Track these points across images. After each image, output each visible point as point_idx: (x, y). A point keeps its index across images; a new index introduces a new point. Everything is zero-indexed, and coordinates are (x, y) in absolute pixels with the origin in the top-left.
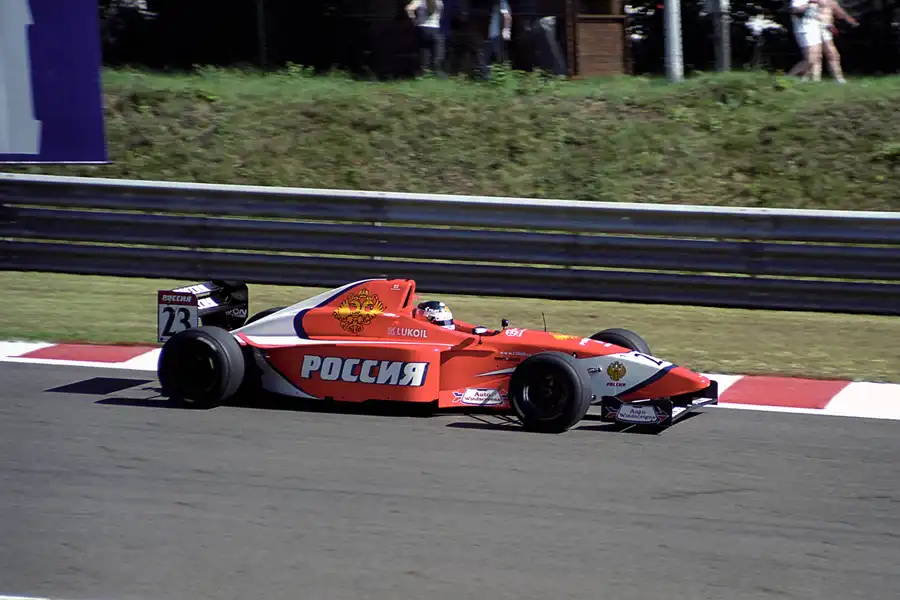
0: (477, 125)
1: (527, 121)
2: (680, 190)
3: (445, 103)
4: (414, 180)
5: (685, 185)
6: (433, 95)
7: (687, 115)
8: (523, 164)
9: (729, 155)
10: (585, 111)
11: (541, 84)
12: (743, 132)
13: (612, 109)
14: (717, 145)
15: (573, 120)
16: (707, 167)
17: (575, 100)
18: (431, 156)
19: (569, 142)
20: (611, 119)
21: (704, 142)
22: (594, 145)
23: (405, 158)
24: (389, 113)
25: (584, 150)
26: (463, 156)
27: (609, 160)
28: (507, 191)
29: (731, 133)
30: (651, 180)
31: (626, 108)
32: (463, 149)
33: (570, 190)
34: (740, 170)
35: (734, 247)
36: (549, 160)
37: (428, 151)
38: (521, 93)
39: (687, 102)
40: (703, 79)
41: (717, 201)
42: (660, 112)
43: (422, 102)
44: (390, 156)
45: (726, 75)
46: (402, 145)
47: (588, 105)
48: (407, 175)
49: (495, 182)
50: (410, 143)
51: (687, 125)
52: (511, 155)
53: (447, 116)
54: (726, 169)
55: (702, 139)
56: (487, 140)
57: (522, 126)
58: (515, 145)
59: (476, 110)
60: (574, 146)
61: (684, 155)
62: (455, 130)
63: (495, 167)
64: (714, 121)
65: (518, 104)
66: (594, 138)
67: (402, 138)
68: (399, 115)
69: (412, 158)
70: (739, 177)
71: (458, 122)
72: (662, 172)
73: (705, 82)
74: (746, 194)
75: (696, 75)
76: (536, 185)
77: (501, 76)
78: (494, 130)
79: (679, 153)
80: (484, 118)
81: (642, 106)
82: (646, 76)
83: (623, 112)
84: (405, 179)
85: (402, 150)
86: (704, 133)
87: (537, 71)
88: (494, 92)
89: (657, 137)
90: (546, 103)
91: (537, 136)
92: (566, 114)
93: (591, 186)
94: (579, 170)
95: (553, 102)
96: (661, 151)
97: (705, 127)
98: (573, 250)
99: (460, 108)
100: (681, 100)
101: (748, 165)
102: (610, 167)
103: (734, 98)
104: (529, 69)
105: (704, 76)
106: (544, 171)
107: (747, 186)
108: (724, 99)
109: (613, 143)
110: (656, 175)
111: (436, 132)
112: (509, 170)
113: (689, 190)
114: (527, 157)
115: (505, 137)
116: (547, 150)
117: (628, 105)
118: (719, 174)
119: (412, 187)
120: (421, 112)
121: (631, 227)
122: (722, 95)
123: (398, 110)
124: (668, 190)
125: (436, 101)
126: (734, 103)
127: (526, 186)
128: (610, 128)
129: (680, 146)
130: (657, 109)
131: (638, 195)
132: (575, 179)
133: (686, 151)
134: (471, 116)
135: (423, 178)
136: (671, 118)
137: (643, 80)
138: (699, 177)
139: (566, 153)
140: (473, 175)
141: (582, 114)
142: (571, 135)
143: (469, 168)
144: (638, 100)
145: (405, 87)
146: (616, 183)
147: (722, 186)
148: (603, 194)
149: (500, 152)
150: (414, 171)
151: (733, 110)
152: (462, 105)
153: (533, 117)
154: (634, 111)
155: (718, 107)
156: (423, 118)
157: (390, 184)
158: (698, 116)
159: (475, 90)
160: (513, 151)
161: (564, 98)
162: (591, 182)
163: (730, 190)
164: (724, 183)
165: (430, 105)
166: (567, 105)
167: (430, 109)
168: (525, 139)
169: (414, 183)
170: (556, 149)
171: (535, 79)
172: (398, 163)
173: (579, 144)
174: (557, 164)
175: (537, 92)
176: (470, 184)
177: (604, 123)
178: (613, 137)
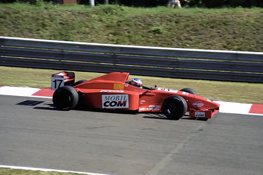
0: (33, 18)
1: (48, 17)
2: (93, 39)
3: (23, 11)
4: (13, 33)
5: (95, 37)
6: (19, 8)
7: (96, 17)
8: (47, 30)
9: (107, 29)
10: (65, 14)
11: (52, 6)
12: (112, 22)
13: (73, 14)
14: (104, 26)
15: (62, 17)
16: (101, 32)
17: (63, 11)
18: (19, 26)
19: (60, 23)
20: (73, 17)
21: (101, 25)
22: (68, 25)
23: (10, 27)
24: (6, 13)
25: (65, 26)
26: (28, 27)
27: (73, 29)
28: (42, 37)
29: (108, 22)
30: (85, 35)
31: (77, 14)
32: (28, 25)
33: (61, 38)
34: (111, 33)
35: (109, 56)
36: (55, 29)
37: (18, 25)
38: (46, 8)
39: (96, 13)
40: (100, 6)
41: (104, 42)
42: (87, 16)
43: (15, 10)
44: (6, 26)
45: (107, 5)
46: (10, 22)
47: (66, 13)
48: (11, 32)
49: (38, 35)
50: (12, 22)
51: (96, 20)
52: (43, 27)
53: (24, 14)
54: (107, 33)
55: (100, 24)
56: (36, 22)
57: (46, 18)
58: (44, 24)
59: (32, 13)
60: (62, 25)
61: (95, 28)
62: (26, 19)
63: (38, 30)
64: (103, 19)
65: (45, 11)
66: (69, 23)
67: (9, 21)
68: (8, 14)
69: (13, 27)
70: (111, 35)
71: (27, 16)
72: (88, 33)
73: (101, 7)
74: (113, 40)
75: (98, 5)
76: (51, 36)
77: (40, 3)
78: (38, 19)
79: (94, 28)
80: (35, 16)
81: (82, 14)
82: (84, 5)
83: (77, 15)
84: (11, 33)
85: (10, 24)
86: (100, 22)
87: (51, 2)
88: (38, 8)
89: (87, 23)
90: (54, 12)
91: (51, 21)
92: (60, 15)
93: (67, 37)
94: (63, 32)
95: (55, 11)
96: (88, 27)
97: (101, 20)
98: (62, 55)
99: (28, 12)
100: (94, 12)
101: (113, 32)
102: (73, 31)
103: (109, 12)
104: (49, 2)
105: (101, 5)
106: (53, 32)
107: (113, 38)
108: (106, 13)
109: (74, 24)
110: (86, 34)
111: (20, 19)
112: (43, 31)
113: (96, 39)
114: (48, 27)
115: (42, 22)
116: (54, 25)
117: (78, 13)
118: (105, 34)
119: (13, 35)
120: (15, 13)
121: (80, 49)
122: (106, 11)
123: (8, 12)
124: (90, 39)
125: (20, 10)
126: (109, 14)
127: (47, 36)
128: (73, 20)
129: (93, 26)
130: (87, 15)
131: (81, 40)
132: (63, 35)
133: (95, 27)
134: (31, 15)
135: (16, 33)
136: (91, 18)
137: (83, 6)
138: (99, 35)
139: (60, 27)
140: (31, 33)
141: (65, 15)
142: (61, 22)
143: (30, 30)
144: (81, 12)
145: (10, 5)
146: (74, 36)
147: (106, 38)
148: (71, 39)
149: (40, 26)
150: (13, 31)
151: (109, 16)
152: (28, 11)
153: (50, 16)
154: (80, 15)
155: (105, 15)
156: (17, 15)
157: (6, 34)
158: (98, 17)
159: (32, 7)
160: (44, 26)
161: (59, 10)
162: (67, 35)
163: (108, 39)
164: (106, 37)
165: (18, 11)
166: (60, 13)
167: (18, 12)
168: (47, 22)
169: (14, 34)
170: (57, 26)
171: (50, 5)
172: (9, 28)
173: (63, 24)
174: (57, 30)
175: (51, 8)
176: (30, 35)
177: (71, 18)
178: (74, 23)
